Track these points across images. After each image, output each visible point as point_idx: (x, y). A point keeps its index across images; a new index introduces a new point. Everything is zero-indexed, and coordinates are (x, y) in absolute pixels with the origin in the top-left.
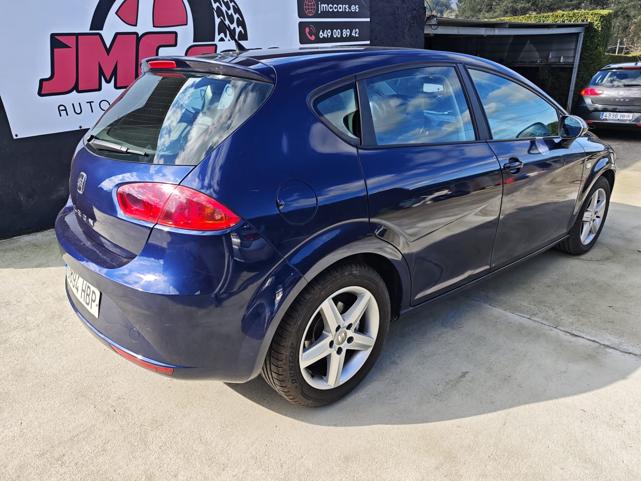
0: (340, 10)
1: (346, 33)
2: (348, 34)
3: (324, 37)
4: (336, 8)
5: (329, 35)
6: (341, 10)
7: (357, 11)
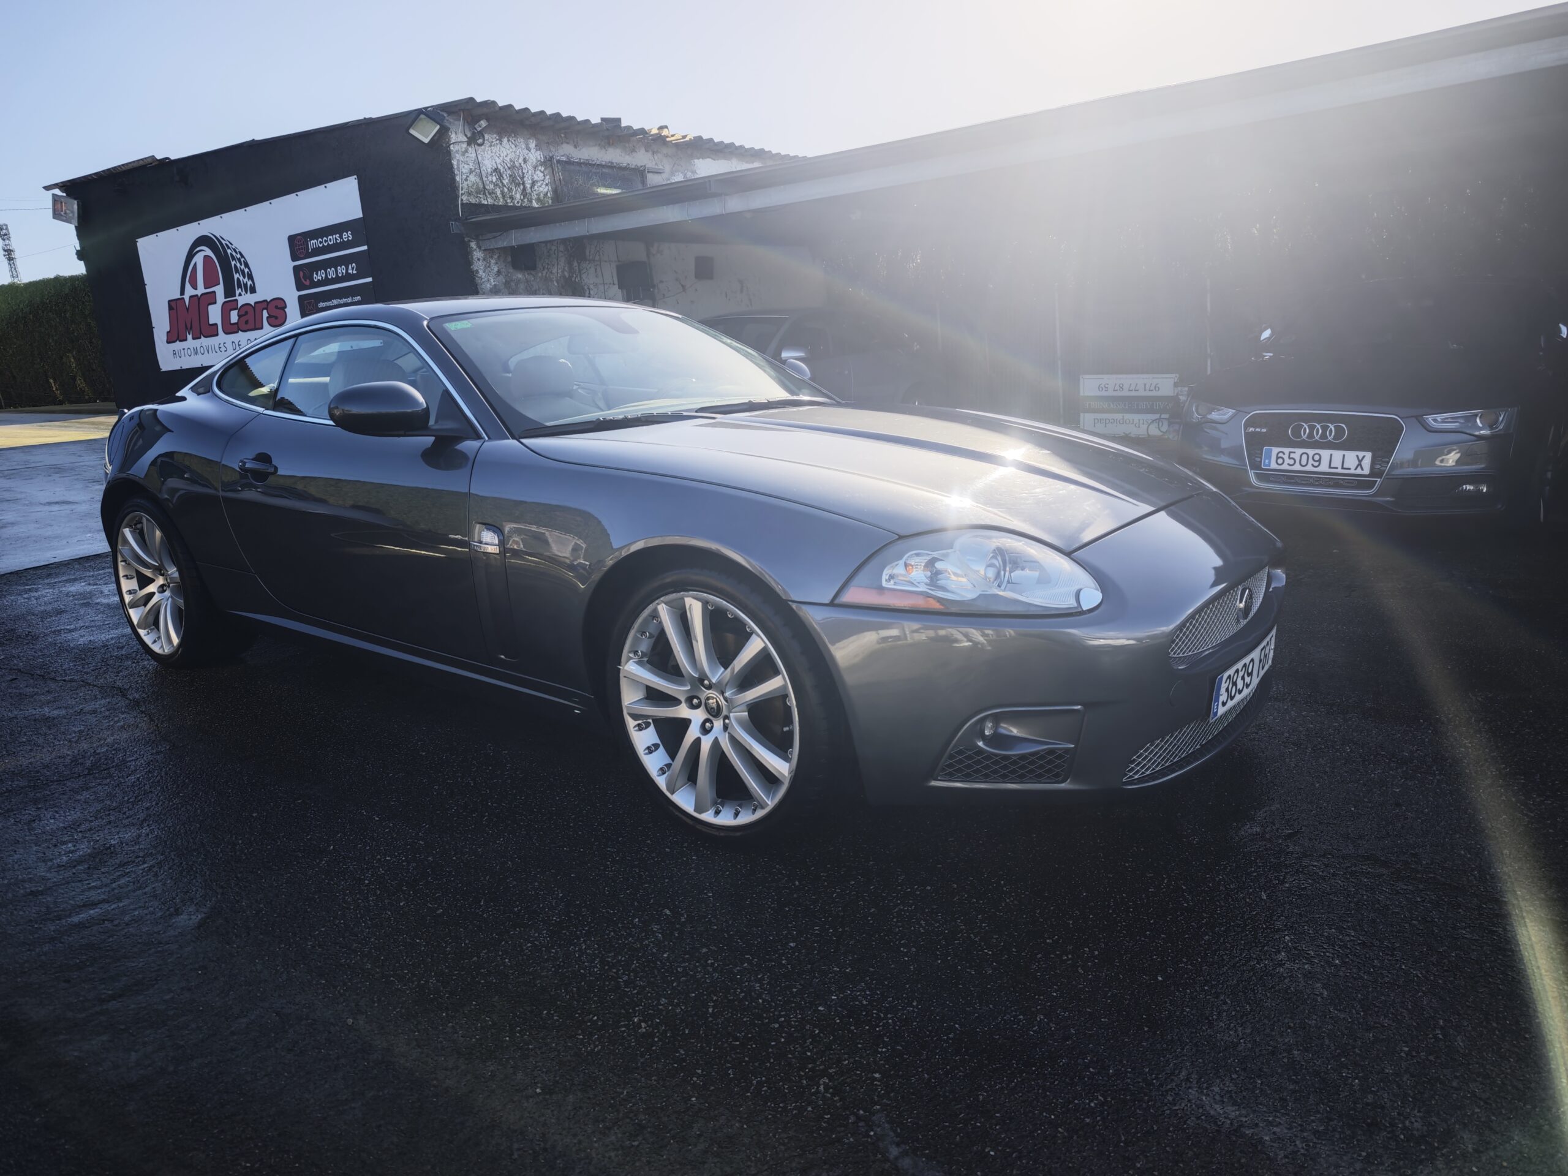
0: (330, 243)
1: (342, 270)
2: (344, 272)
3: (319, 280)
4: (326, 241)
5: (324, 276)
6: (332, 242)
7: (350, 239)
